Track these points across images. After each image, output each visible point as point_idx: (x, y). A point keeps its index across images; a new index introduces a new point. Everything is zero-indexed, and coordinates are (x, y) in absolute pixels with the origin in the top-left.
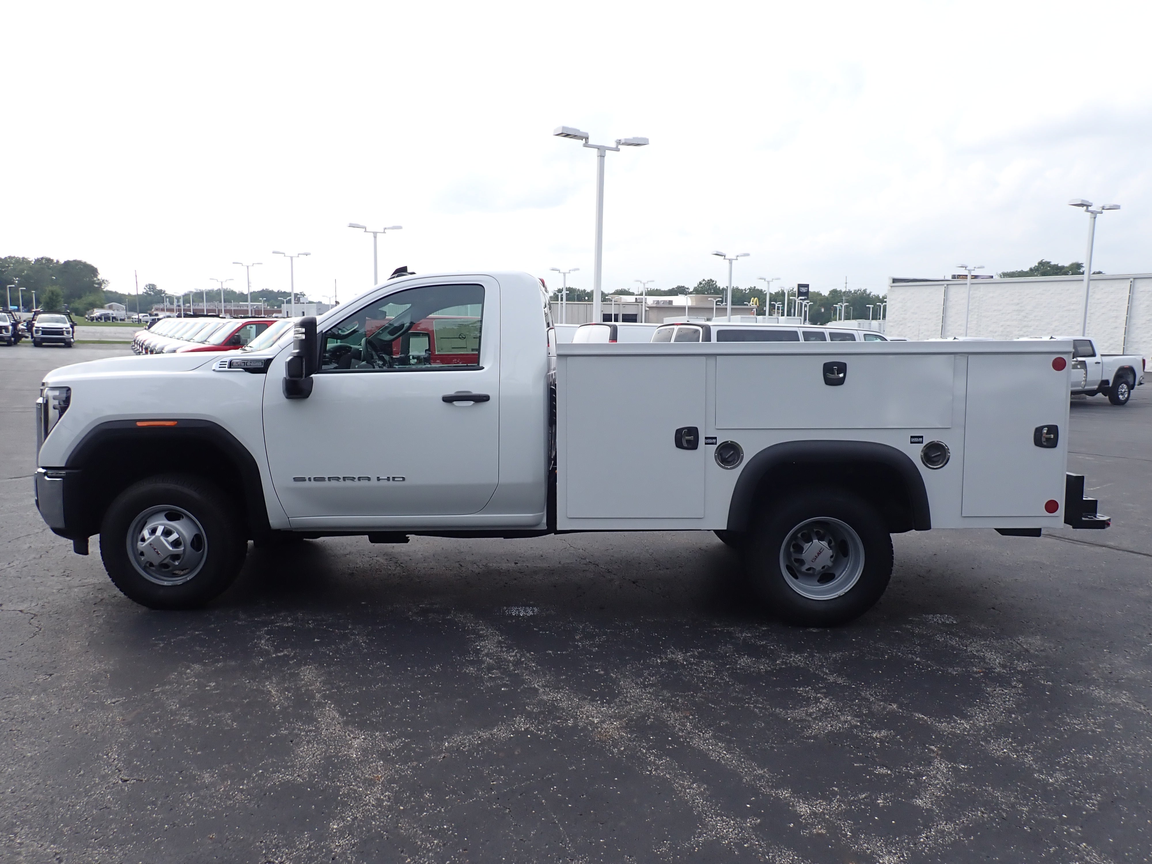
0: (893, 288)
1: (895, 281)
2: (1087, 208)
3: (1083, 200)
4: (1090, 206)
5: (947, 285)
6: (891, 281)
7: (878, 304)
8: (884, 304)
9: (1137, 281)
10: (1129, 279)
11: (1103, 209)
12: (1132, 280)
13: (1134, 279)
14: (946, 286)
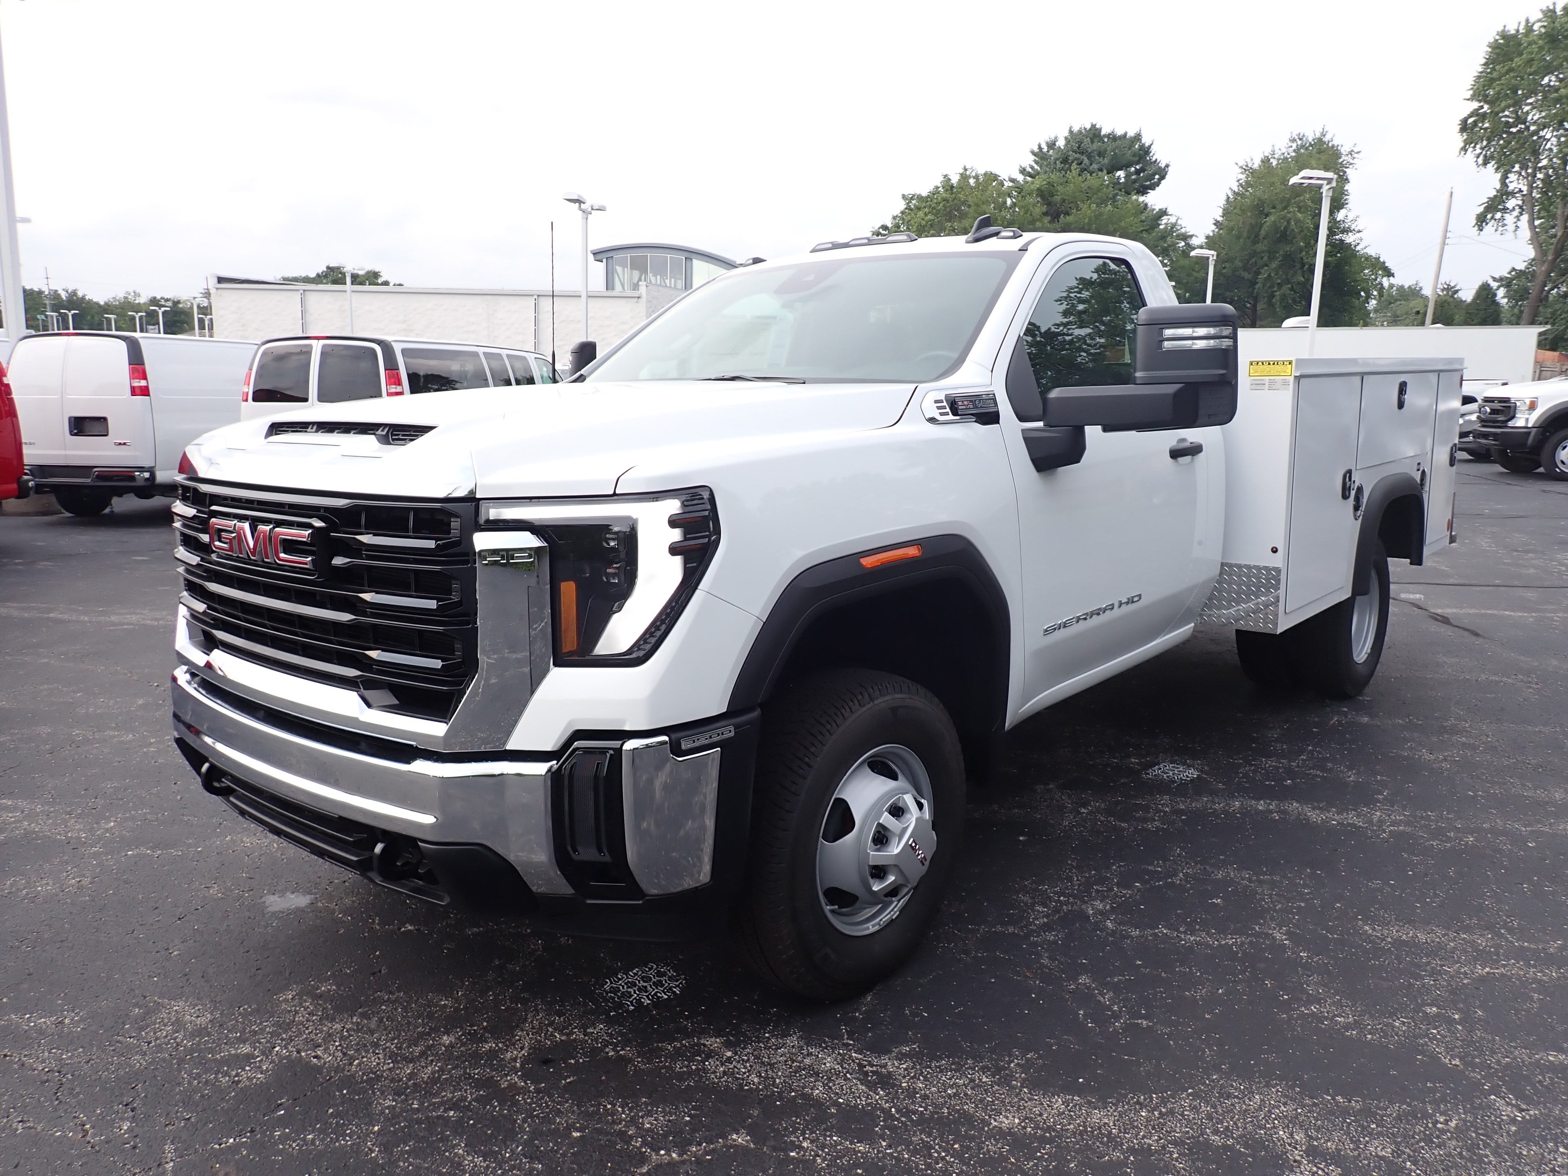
0: (219, 291)
1: (221, 280)
2: (580, 206)
3: (579, 196)
4: (584, 203)
5: (304, 291)
6: (216, 280)
7: (130, 313)
8: (209, 317)
9: (541, 299)
10: (532, 295)
11: (592, 209)
12: (536, 297)
13: (538, 296)
14: (302, 291)
